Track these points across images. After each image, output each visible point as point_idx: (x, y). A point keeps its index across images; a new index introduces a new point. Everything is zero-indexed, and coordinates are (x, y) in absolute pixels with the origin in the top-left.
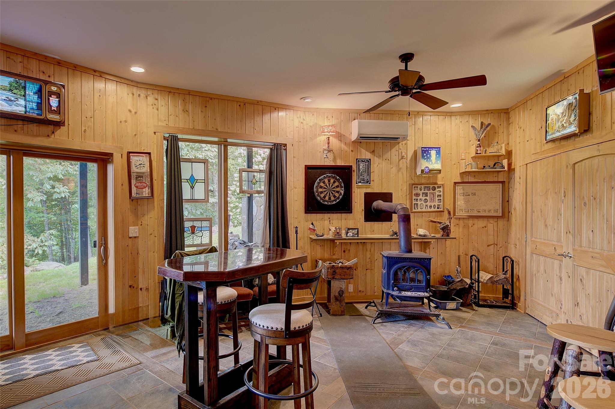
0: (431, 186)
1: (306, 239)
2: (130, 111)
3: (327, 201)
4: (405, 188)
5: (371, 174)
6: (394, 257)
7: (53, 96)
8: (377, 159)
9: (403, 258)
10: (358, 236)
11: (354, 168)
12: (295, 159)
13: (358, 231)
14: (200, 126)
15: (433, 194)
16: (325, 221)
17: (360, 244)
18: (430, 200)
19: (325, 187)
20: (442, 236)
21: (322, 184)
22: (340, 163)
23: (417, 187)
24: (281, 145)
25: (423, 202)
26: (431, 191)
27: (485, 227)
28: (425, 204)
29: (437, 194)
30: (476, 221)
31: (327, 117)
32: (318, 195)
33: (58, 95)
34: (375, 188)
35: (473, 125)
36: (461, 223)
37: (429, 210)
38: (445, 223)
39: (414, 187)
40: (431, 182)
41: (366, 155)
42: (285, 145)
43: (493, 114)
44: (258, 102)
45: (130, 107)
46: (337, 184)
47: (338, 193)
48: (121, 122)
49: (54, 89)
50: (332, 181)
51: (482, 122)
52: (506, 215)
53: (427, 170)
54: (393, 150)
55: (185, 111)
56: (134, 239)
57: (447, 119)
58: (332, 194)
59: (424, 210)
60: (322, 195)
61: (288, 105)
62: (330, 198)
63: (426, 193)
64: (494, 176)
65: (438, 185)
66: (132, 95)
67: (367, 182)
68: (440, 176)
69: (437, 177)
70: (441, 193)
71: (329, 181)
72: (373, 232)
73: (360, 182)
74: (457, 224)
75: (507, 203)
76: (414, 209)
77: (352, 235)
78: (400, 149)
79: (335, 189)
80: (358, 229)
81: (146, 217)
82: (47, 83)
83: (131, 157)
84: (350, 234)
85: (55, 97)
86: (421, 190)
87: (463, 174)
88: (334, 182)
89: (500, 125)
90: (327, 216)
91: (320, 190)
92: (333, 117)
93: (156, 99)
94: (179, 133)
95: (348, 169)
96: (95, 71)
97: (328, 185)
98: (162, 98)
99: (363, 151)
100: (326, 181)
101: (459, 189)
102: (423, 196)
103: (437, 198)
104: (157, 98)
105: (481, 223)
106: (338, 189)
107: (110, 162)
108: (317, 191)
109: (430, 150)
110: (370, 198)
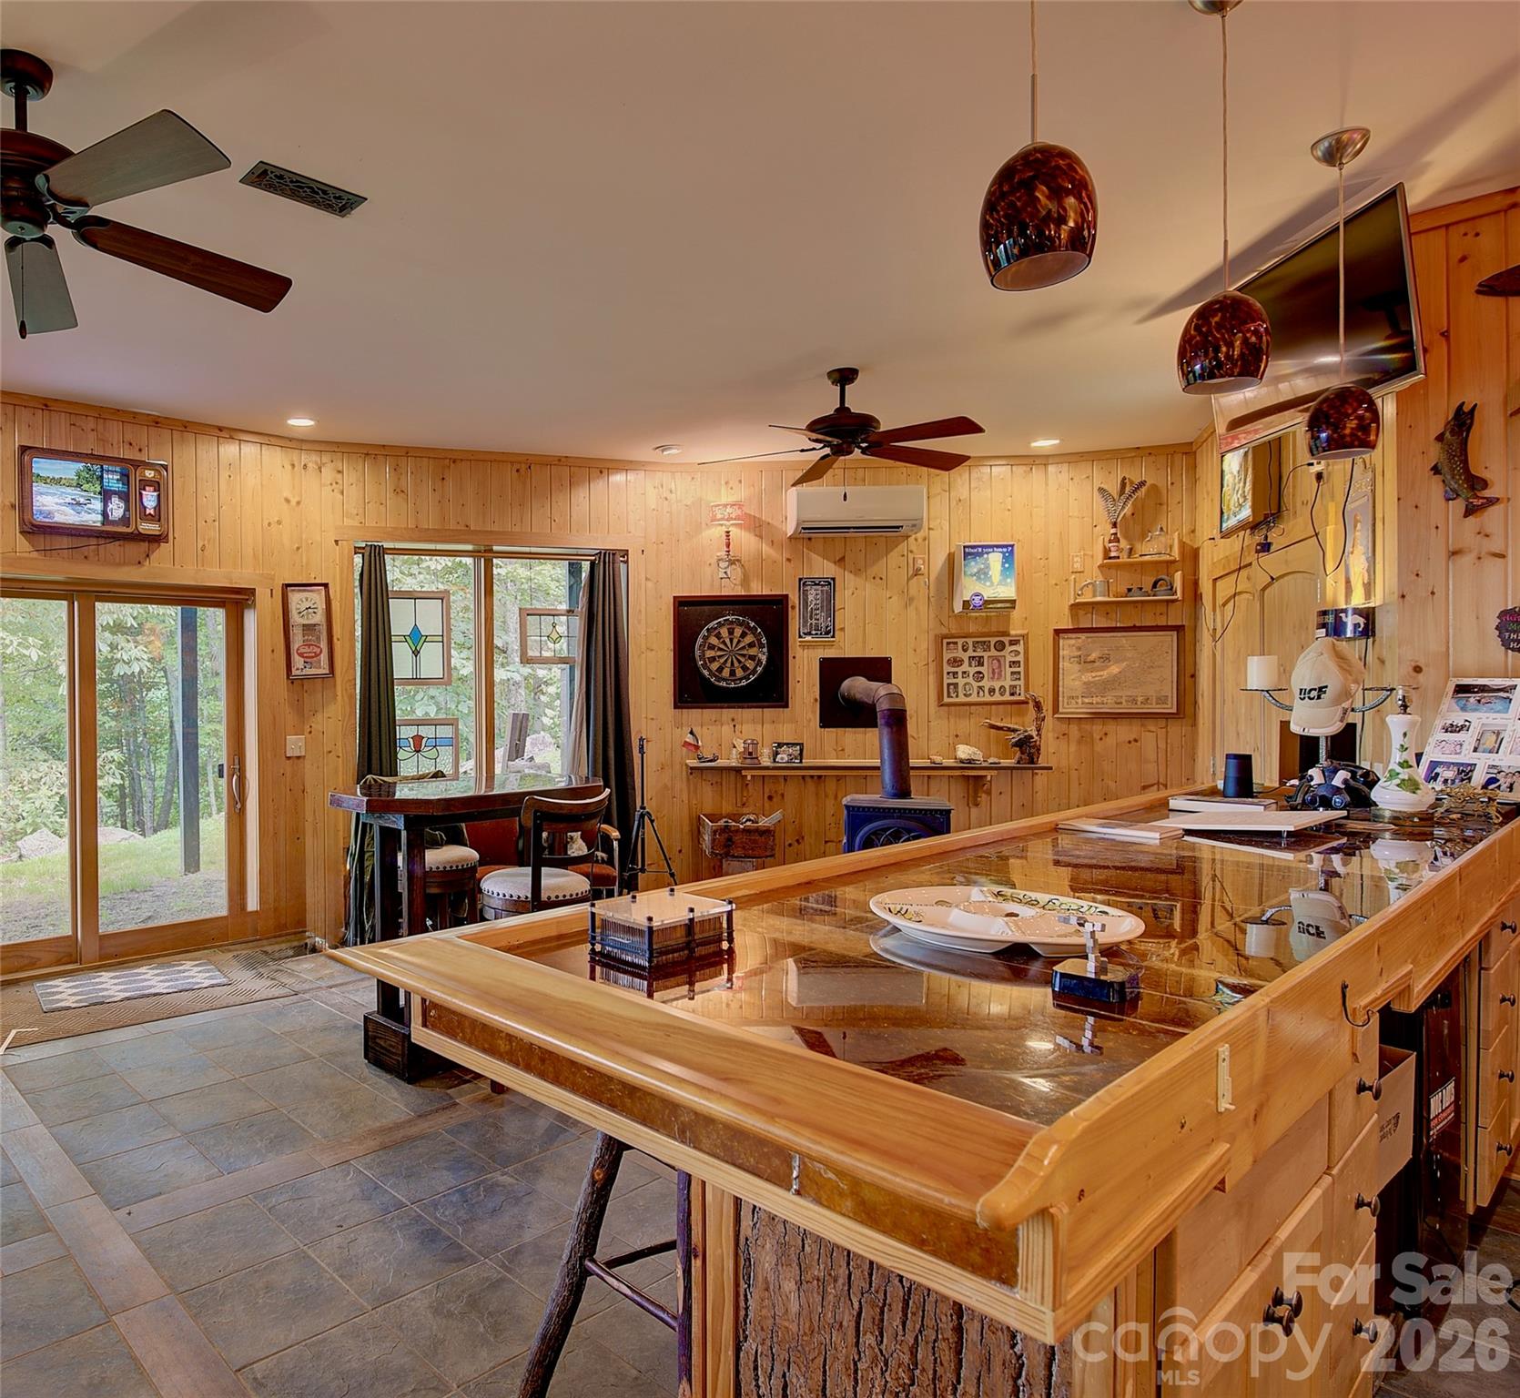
0: (993, 640)
1: (678, 767)
2: (288, 501)
3: (724, 680)
4: (925, 645)
5: (836, 613)
6: (864, 808)
7: (147, 488)
8: (852, 576)
9: (884, 809)
10: (801, 762)
11: (794, 599)
12: (650, 584)
13: (801, 750)
14: (431, 522)
15: (996, 658)
16: (722, 725)
17: (808, 779)
18: (991, 675)
19: (722, 646)
20: (1018, 763)
21: (713, 640)
22: (757, 589)
23: (956, 643)
24: (614, 554)
25: (970, 680)
26: (994, 652)
27: (1136, 741)
28: (975, 684)
29: (1009, 658)
30: (1111, 727)
31: (726, 483)
32: (705, 666)
33: (156, 486)
34: (848, 646)
35: (1102, 486)
36: (1074, 730)
37: (988, 698)
38: (1026, 731)
39: (948, 643)
40: (994, 629)
41: (826, 568)
42: (626, 553)
43: (1152, 458)
44: (560, 460)
45: (286, 494)
46: (749, 639)
47: (754, 660)
48: (269, 524)
49: (149, 474)
50: (738, 632)
51: (1124, 479)
52: (1189, 710)
53: (977, 601)
54: (894, 554)
55: (399, 491)
56: (296, 761)
57: (1037, 474)
58: (739, 662)
59: (974, 698)
60: (714, 666)
61: (631, 462)
62: (733, 673)
63: (980, 657)
64: (1158, 612)
65: (1009, 638)
66: (290, 467)
67: (827, 633)
68: (1016, 615)
69: (1008, 617)
70: (1020, 658)
71: (731, 632)
72: (841, 752)
73: (809, 634)
74: (1064, 735)
75: (1189, 681)
76: (949, 696)
77: (786, 759)
78: (911, 552)
79: (745, 652)
80: (801, 745)
81: (319, 716)
82: (137, 464)
83: (289, 594)
84: (783, 757)
85: (152, 489)
86: (965, 651)
87: (1075, 607)
88: (743, 635)
89: (1172, 484)
90: (727, 713)
91: (710, 654)
92: (740, 481)
93: (339, 472)
94: (386, 541)
95: (781, 602)
96: (220, 429)
97: (728, 641)
98: (351, 468)
99: (816, 559)
100: (724, 632)
101: (1068, 646)
102: (970, 666)
103: (1009, 670)
104: (340, 469)
105: (1123, 732)
106: (753, 652)
107: (249, 607)
108: (702, 657)
109: (988, 553)
110: (833, 671)
